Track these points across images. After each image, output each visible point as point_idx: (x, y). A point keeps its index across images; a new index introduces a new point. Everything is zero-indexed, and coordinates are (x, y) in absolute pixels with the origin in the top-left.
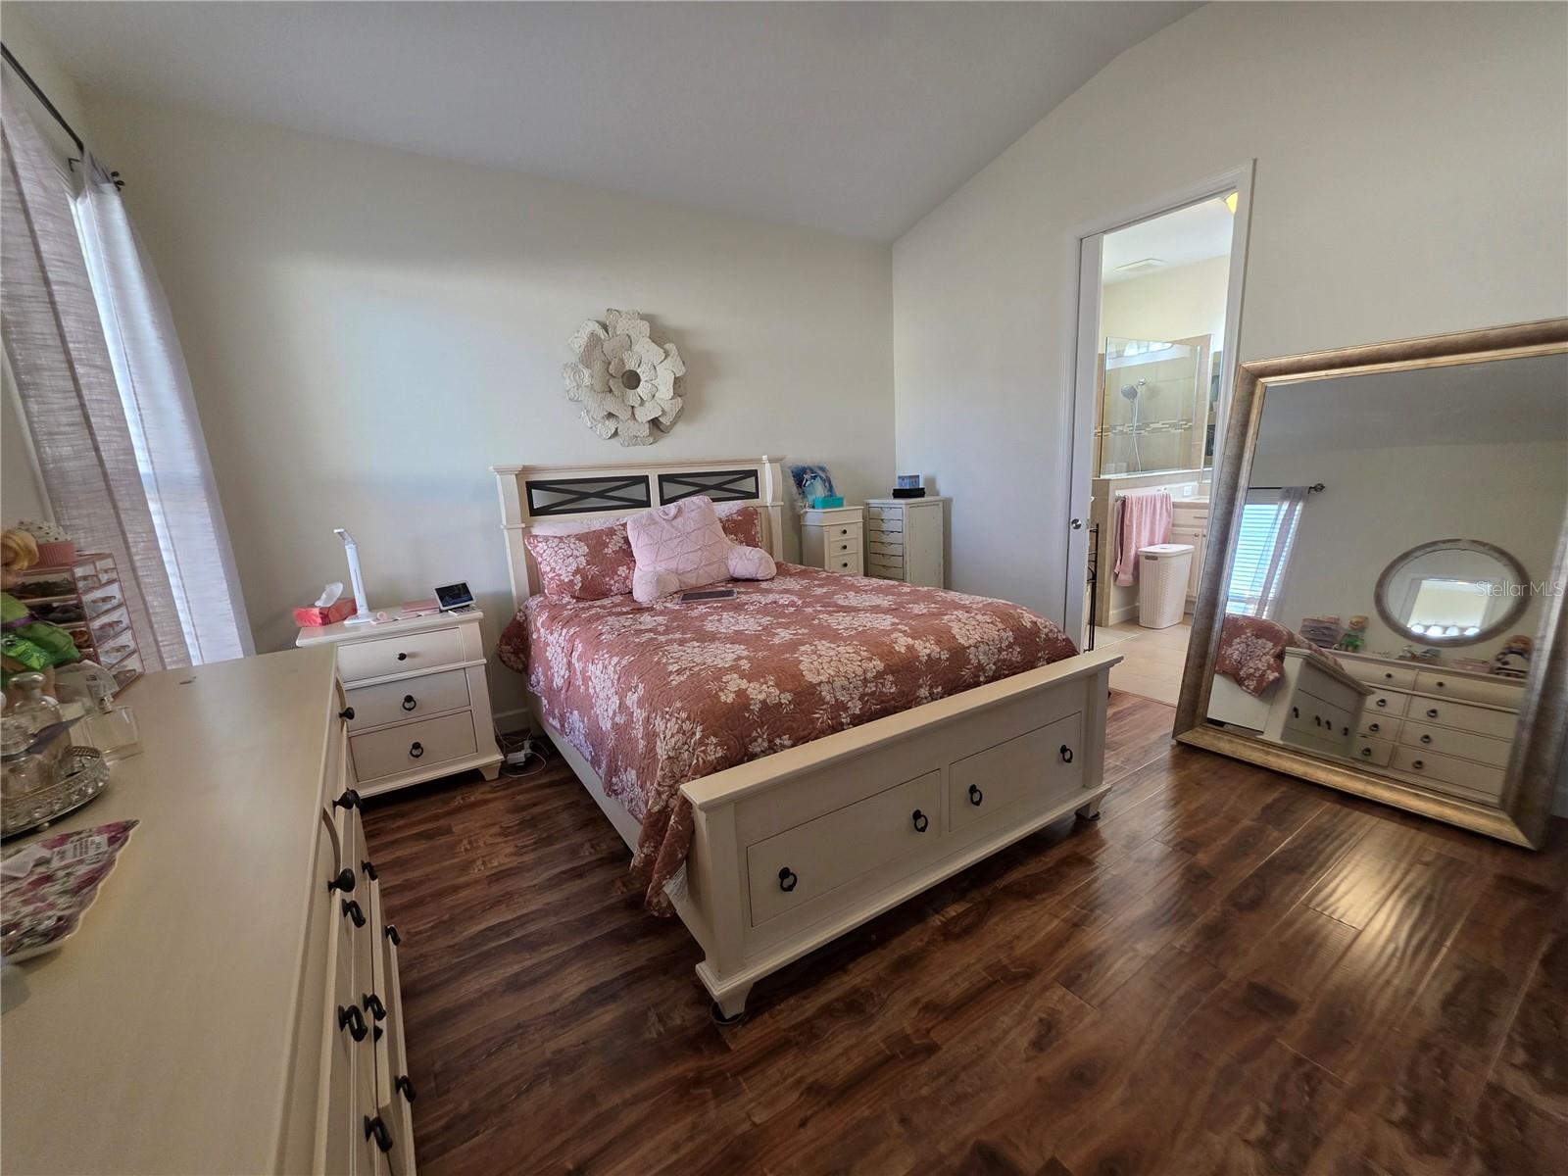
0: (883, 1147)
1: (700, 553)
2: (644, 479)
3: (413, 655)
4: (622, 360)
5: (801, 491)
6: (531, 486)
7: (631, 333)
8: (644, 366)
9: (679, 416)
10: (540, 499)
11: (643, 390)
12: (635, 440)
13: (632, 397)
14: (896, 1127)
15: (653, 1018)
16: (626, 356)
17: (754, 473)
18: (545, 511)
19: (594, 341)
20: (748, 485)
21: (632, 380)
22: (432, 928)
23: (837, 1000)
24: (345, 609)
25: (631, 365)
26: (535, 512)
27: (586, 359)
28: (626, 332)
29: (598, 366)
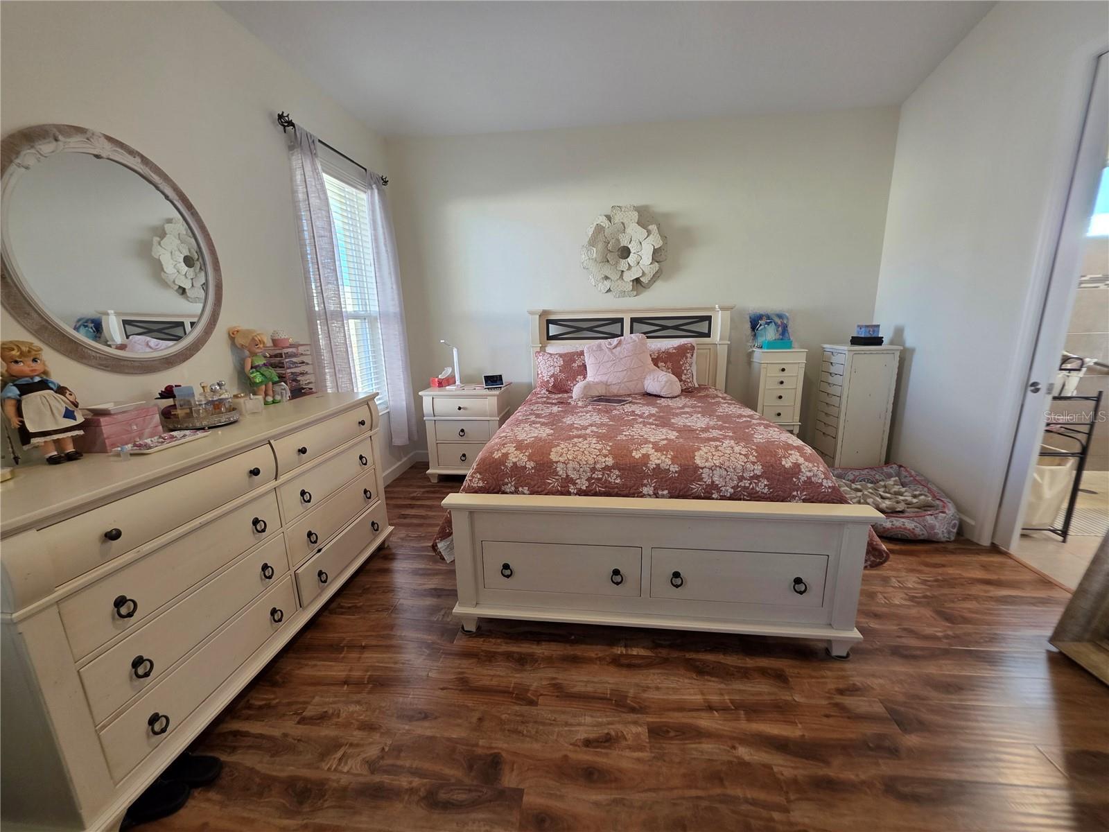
0: (459, 721)
1: (625, 372)
2: (621, 320)
3: (465, 409)
4: (618, 240)
5: (754, 333)
6: (549, 322)
7: (625, 221)
8: (633, 242)
9: (656, 277)
10: (554, 330)
11: (631, 259)
12: (623, 294)
13: (623, 264)
14: (474, 720)
15: (443, 612)
16: (621, 236)
17: (709, 318)
18: (555, 338)
19: (599, 229)
20: (703, 327)
21: (625, 252)
22: (415, 537)
23: (517, 653)
24: (450, 381)
25: (624, 243)
26: (550, 338)
27: (593, 242)
28: (622, 221)
29: (600, 245)
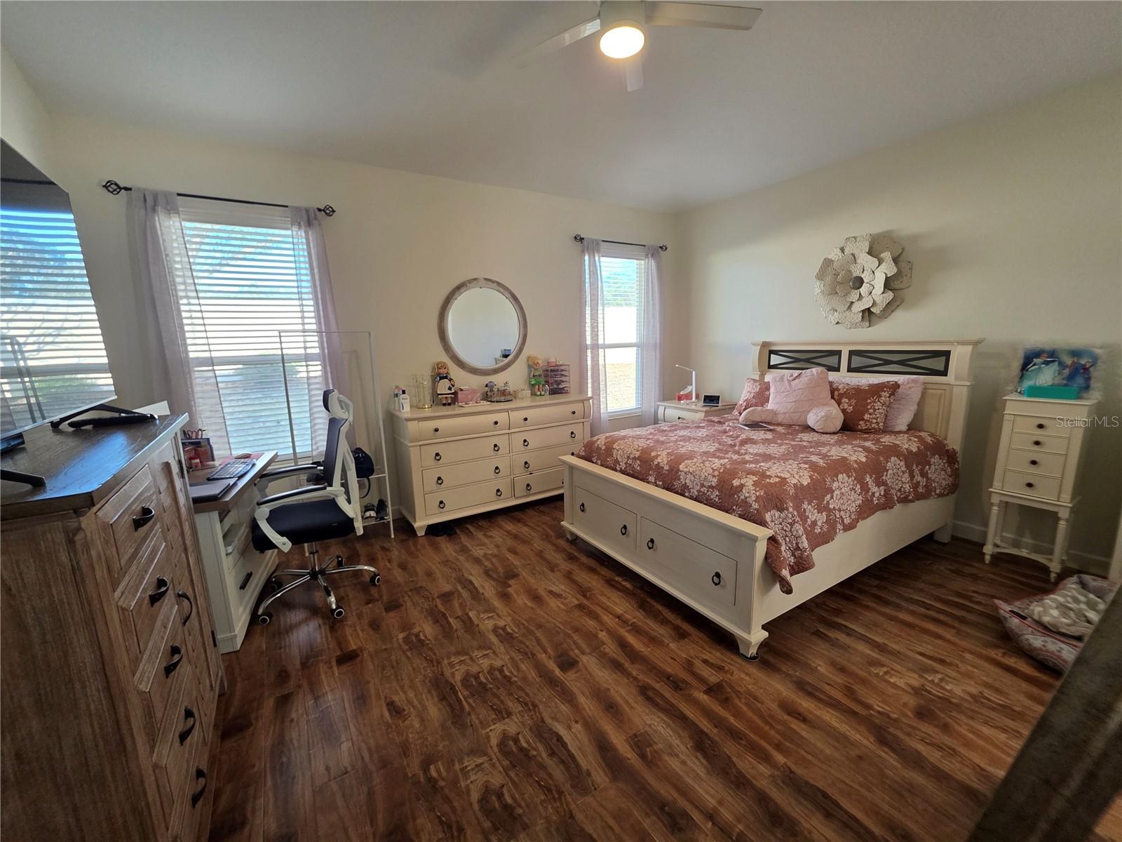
2: (839, 353)
3: (683, 419)
4: (850, 271)
6: (771, 352)
7: (856, 252)
8: (865, 272)
9: (890, 307)
10: (775, 360)
11: (864, 290)
12: (854, 326)
13: (854, 295)
16: (852, 268)
17: (947, 354)
18: (775, 367)
19: (828, 263)
20: (938, 364)
21: (859, 282)
24: (688, 396)
25: (856, 273)
26: (770, 367)
27: (820, 276)
28: (852, 252)
29: (829, 279)
